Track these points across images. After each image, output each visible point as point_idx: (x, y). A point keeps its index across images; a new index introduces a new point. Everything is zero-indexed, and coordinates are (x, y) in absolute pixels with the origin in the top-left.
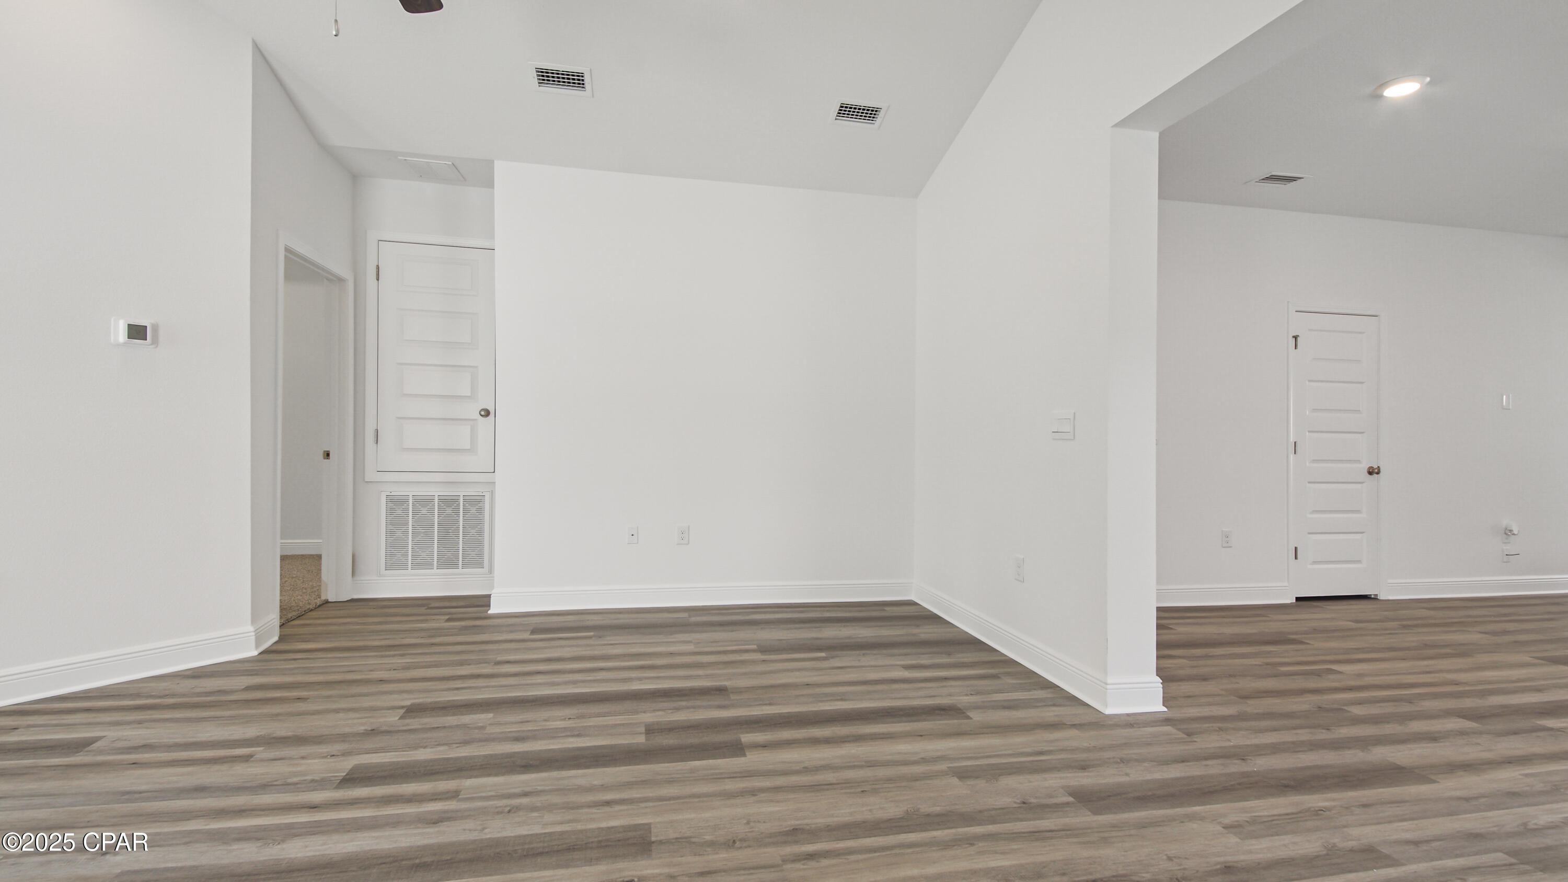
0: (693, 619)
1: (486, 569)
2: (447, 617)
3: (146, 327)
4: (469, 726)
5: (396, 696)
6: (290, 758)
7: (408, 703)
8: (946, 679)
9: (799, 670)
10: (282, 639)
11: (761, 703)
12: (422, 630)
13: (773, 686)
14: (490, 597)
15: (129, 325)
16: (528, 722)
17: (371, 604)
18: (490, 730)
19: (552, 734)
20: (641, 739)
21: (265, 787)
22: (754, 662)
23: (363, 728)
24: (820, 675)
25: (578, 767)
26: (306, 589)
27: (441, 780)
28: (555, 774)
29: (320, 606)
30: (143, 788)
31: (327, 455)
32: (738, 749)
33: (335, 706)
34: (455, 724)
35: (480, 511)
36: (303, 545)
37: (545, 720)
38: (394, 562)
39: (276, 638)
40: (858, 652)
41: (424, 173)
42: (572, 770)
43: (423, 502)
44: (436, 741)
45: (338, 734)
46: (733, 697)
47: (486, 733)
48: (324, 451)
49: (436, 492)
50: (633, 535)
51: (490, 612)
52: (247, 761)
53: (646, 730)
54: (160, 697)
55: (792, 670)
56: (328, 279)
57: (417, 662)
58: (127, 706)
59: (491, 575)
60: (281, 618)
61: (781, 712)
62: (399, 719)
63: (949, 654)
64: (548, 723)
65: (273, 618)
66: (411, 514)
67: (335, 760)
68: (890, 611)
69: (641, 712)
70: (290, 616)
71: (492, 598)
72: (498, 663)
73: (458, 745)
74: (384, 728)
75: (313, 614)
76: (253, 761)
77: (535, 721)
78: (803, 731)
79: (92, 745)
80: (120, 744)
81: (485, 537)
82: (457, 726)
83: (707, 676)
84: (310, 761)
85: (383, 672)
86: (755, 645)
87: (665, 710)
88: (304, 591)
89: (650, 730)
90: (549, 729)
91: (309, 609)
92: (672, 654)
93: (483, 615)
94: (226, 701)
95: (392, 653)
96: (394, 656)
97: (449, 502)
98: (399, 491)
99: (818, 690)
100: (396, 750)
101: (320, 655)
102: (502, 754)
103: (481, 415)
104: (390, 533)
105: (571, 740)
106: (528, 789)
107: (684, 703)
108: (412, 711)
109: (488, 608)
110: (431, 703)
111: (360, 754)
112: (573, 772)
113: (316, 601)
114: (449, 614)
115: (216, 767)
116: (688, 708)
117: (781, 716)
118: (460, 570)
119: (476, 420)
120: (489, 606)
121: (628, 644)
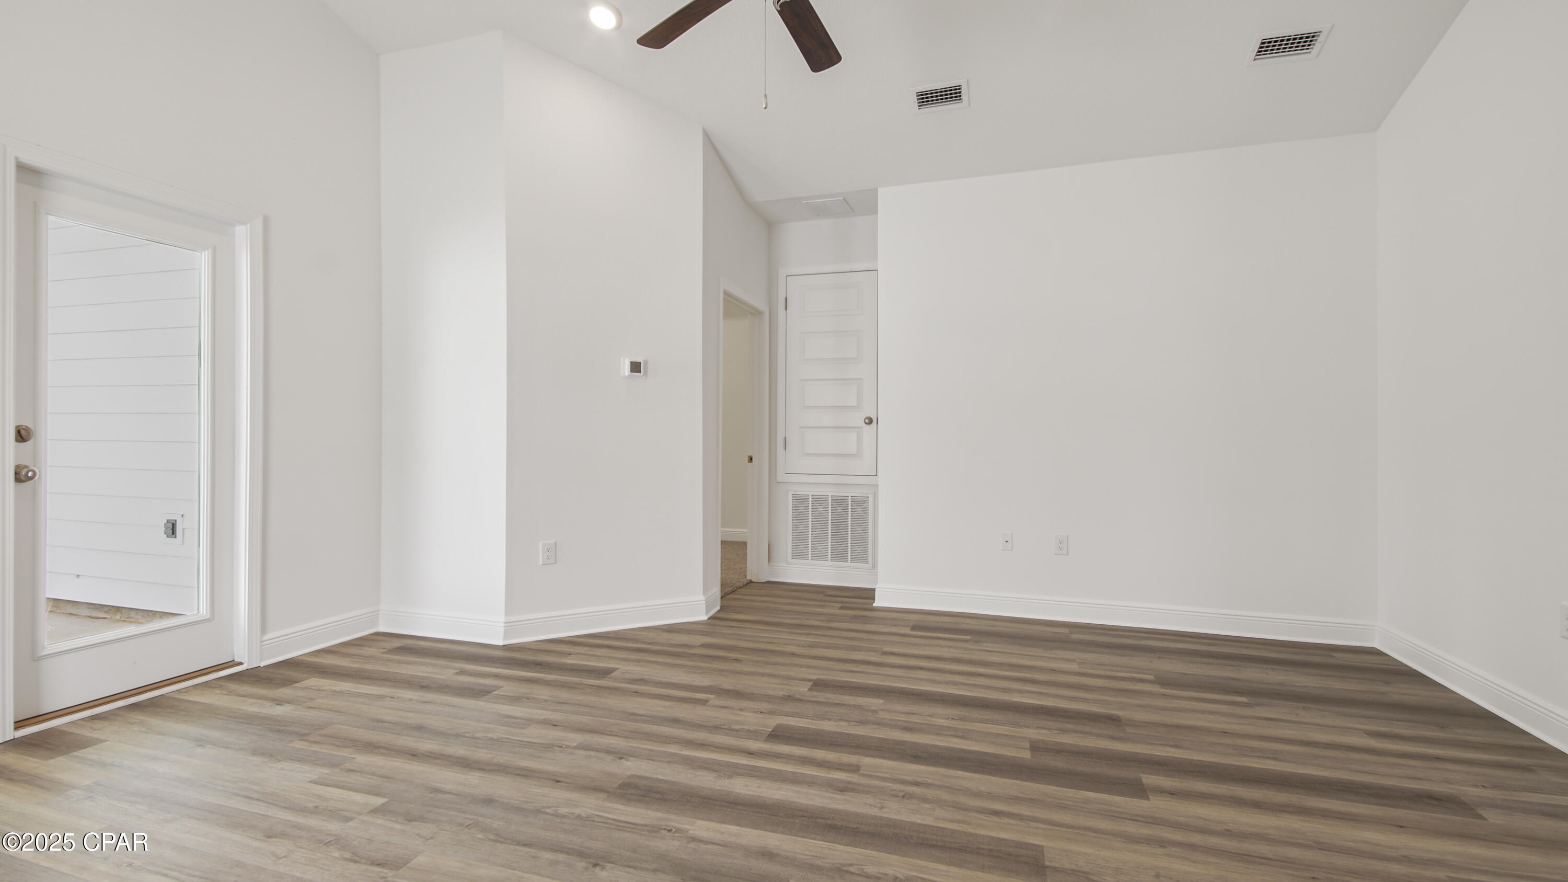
0: (1075, 636)
1: (869, 565)
2: (840, 605)
3: (640, 363)
4: (864, 707)
5: (804, 670)
6: (732, 708)
7: (815, 677)
8: (1438, 759)
9: (1212, 713)
10: (723, 608)
11: (1163, 743)
12: (821, 614)
13: (1178, 727)
14: (875, 591)
15: (631, 362)
16: (913, 714)
17: (782, 586)
18: (882, 715)
19: (938, 731)
20: (1026, 755)
21: (716, 728)
22: (1151, 694)
23: (782, 693)
24: (1239, 724)
25: (965, 768)
26: (736, 569)
27: (845, 753)
28: (943, 770)
29: (746, 584)
30: (642, 712)
31: (751, 459)
32: (1139, 790)
33: (761, 670)
34: (852, 704)
35: (865, 510)
36: (736, 533)
37: (930, 716)
38: (799, 554)
39: (718, 608)
40: (1295, 704)
41: (820, 211)
42: (959, 770)
43: (820, 501)
44: (838, 716)
45: (765, 695)
46: (1128, 729)
47: (879, 717)
48: (749, 456)
49: (830, 492)
50: (1007, 542)
51: (874, 605)
52: (704, 704)
53: (1030, 747)
54: (649, 644)
55: (1203, 712)
56: (751, 313)
57: (820, 642)
58: (632, 647)
59: (874, 571)
60: (721, 591)
61: (1190, 758)
62: (809, 690)
63: (1442, 727)
64: (932, 719)
65: (716, 591)
66: (810, 511)
67: (763, 716)
68: (1340, 658)
69: (1024, 726)
70: (727, 590)
71: (876, 592)
72: (885, 653)
73: (855, 723)
74: (798, 696)
75: (743, 591)
76: (708, 705)
77: (920, 715)
78: (1221, 786)
79: (612, 674)
80: (627, 676)
81: (869, 535)
82: (854, 706)
83: (1095, 701)
84: (745, 713)
85: (794, 647)
86: (1152, 675)
87: (1051, 729)
88: (735, 571)
89: (1035, 747)
90: (933, 725)
91: (739, 586)
92: (1053, 671)
93: (869, 607)
94: (689, 654)
95: (800, 631)
96: (801, 634)
97: (839, 502)
98: (802, 491)
99: (1239, 741)
100: (808, 717)
101: (748, 625)
102: (894, 740)
103: (866, 423)
104: (795, 527)
105: (956, 740)
106: (919, 780)
107: (1070, 726)
108: (818, 685)
109: (872, 601)
110: (832, 681)
111: (781, 715)
112: (960, 773)
113: (743, 580)
114: (842, 602)
115: (685, 705)
116: (1075, 732)
117: (1191, 763)
118: (849, 564)
119: (860, 427)
120: (874, 599)
121: (1008, 653)
